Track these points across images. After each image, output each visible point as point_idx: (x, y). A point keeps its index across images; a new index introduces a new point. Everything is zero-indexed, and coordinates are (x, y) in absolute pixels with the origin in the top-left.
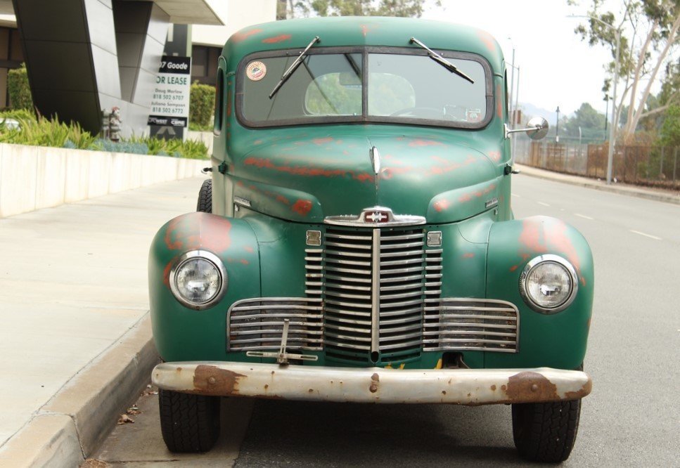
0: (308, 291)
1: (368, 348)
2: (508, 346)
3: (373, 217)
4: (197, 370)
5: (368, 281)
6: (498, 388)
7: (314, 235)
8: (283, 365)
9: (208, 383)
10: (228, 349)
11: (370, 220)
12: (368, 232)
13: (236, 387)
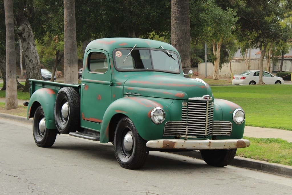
0: (182, 119)
1: (204, 134)
2: (228, 134)
3: (207, 98)
4: (164, 142)
5: (205, 116)
6: (235, 144)
7: (185, 103)
8: (186, 139)
9: (167, 145)
10: (164, 136)
11: (206, 99)
12: (205, 102)
13: (174, 146)
